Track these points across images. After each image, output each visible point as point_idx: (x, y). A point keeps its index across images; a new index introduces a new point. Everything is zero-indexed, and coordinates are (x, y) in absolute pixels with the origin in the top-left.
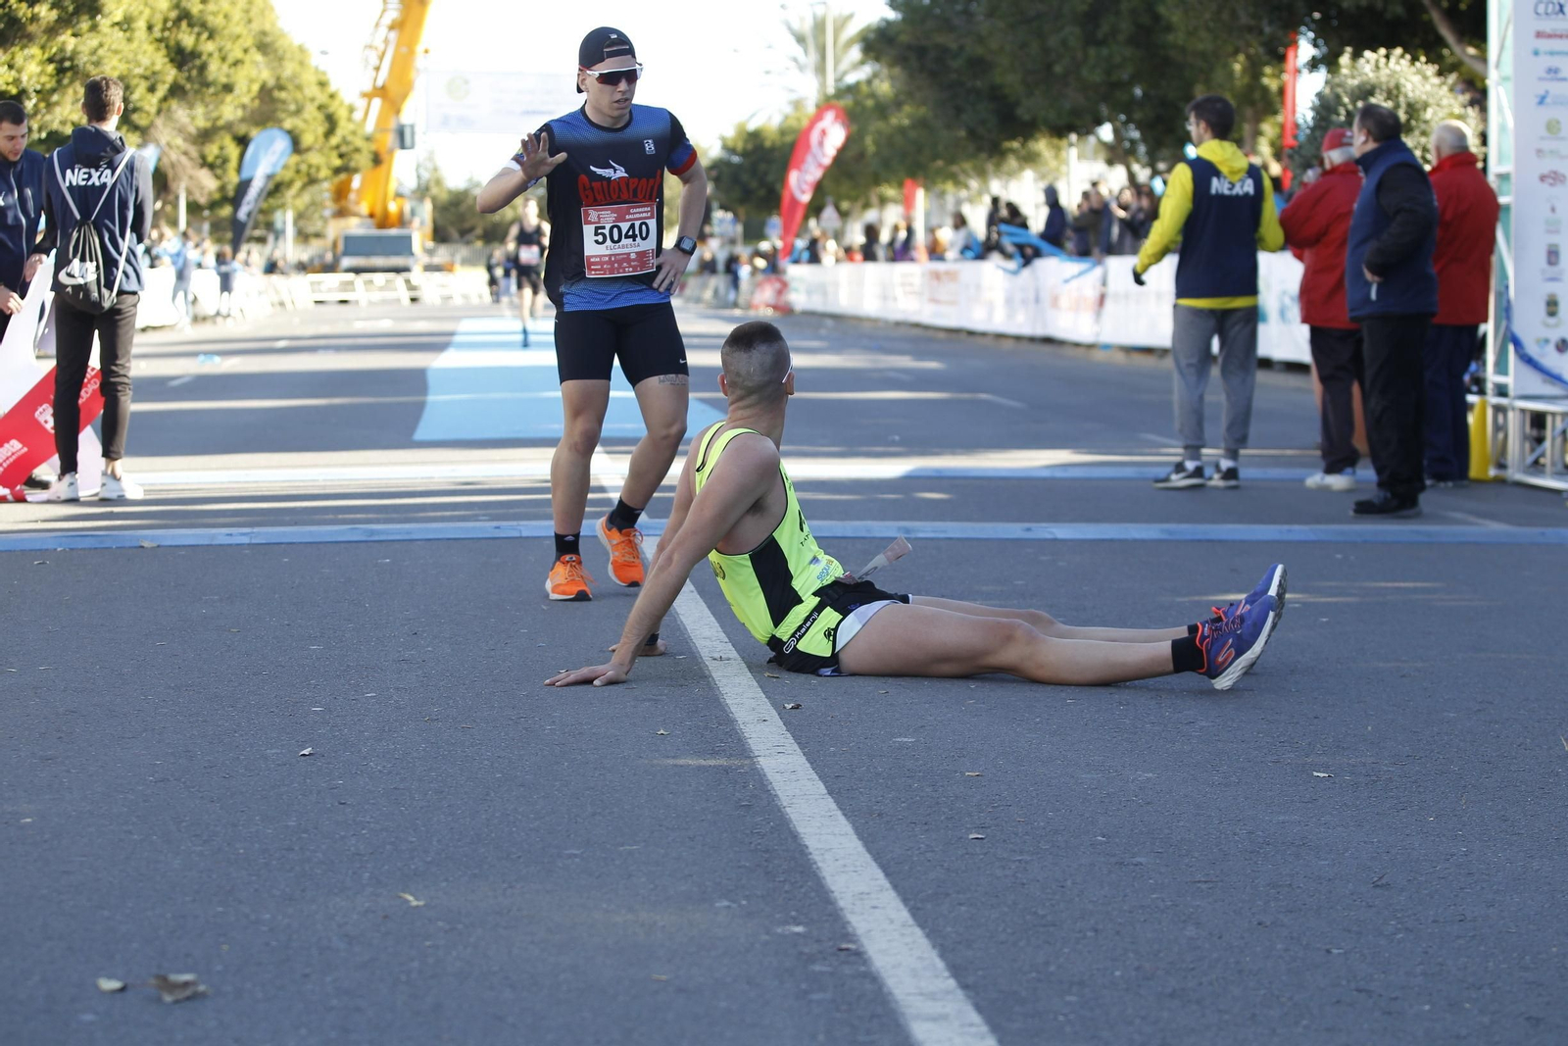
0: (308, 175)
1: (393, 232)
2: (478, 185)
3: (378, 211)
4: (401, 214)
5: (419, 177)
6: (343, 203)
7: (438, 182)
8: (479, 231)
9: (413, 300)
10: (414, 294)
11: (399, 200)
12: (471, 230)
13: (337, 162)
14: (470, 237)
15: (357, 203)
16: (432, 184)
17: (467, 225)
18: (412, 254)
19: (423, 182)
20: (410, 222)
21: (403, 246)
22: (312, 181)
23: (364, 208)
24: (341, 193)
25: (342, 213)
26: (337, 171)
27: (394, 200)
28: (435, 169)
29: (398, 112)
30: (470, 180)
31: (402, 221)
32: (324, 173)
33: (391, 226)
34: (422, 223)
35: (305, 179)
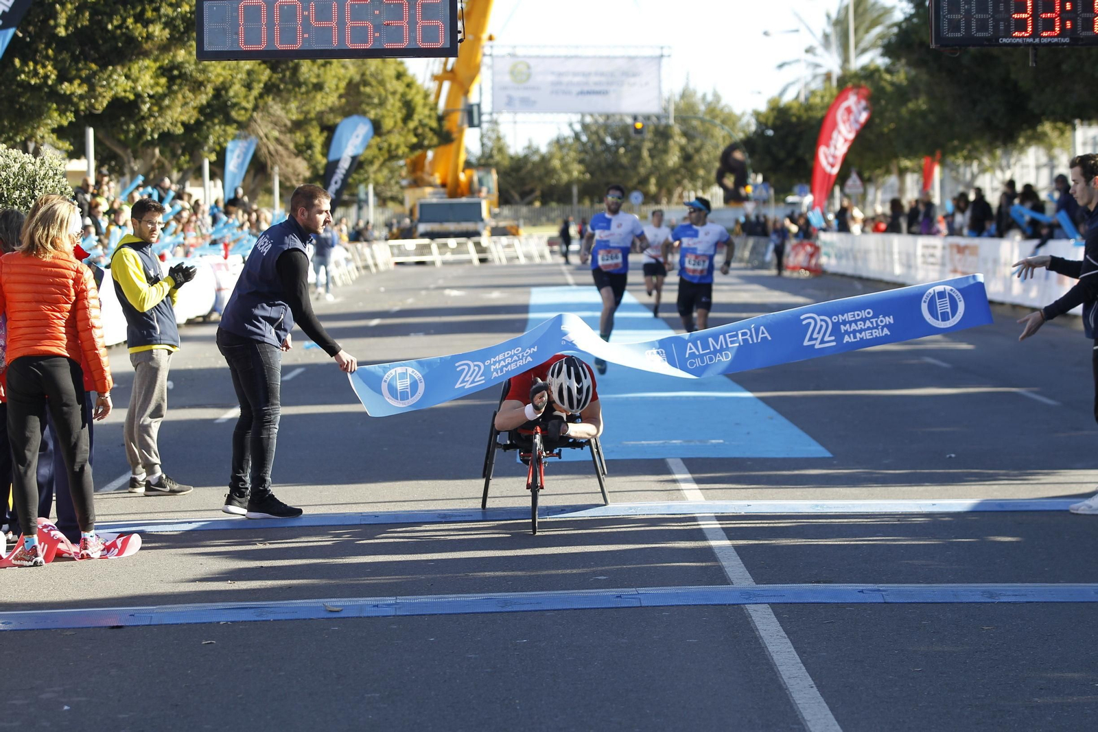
0: (389, 151)
1: (464, 200)
2: (536, 151)
3: (449, 180)
4: (470, 182)
5: (483, 145)
6: (419, 174)
7: (501, 150)
8: (538, 193)
9: (482, 261)
10: (482, 256)
11: (468, 172)
12: (532, 191)
13: (414, 140)
14: (528, 199)
15: (432, 175)
16: (495, 152)
17: (527, 188)
18: (482, 220)
19: (487, 151)
20: (480, 191)
21: (473, 213)
22: (392, 156)
23: (437, 179)
24: (416, 166)
25: (417, 183)
26: (413, 148)
27: (463, 171)
28: (499, 139)
29: (466, 93)
30: (529, 147)
31: (471, 190)
32: (403, 150)
33: (462, 195)
34: (489, 192)
35: (386, 156)
